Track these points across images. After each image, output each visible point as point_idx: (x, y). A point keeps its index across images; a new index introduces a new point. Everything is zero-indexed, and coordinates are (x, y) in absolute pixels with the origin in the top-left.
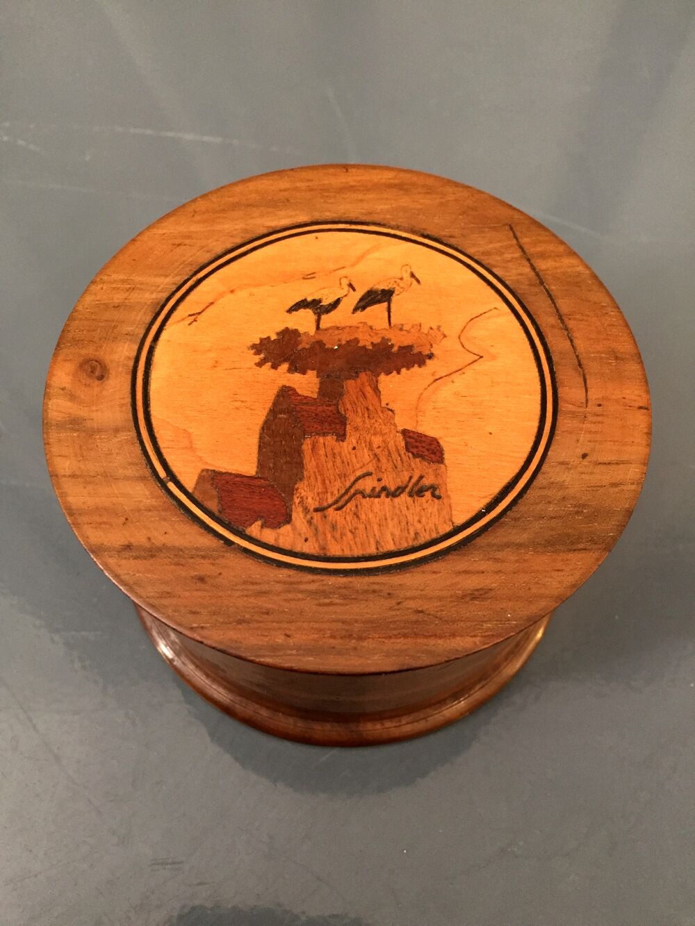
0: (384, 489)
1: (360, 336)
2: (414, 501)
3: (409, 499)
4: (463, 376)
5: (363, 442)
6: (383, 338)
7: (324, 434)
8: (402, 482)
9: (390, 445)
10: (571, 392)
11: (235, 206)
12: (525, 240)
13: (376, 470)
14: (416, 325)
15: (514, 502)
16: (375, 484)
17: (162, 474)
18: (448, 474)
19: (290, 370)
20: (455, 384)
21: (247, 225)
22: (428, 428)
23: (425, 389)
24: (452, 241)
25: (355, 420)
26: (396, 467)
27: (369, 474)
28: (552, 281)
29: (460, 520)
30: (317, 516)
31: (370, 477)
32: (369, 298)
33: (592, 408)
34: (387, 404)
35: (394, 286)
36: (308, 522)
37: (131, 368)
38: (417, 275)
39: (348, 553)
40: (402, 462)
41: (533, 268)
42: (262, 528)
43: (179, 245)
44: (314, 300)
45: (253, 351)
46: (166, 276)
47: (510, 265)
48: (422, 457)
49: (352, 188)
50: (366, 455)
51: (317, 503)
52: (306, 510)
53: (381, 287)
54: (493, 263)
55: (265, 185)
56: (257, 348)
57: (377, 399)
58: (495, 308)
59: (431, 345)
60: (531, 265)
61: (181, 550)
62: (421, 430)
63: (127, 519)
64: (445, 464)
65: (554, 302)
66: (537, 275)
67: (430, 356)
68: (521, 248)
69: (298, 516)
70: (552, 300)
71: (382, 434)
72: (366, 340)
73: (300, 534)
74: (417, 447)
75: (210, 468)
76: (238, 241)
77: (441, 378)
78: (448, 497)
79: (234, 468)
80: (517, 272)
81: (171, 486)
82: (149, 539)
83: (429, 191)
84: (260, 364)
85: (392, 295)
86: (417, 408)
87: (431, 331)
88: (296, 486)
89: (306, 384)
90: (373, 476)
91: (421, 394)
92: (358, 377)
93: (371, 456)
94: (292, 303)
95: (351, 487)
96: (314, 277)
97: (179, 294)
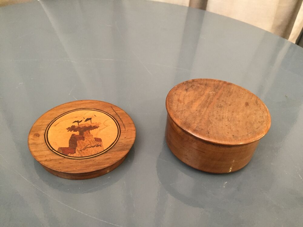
0: (92, 146)
1: (86, 125)
2: (97, 147)
5: (87, 140)
6: (90, 125)
7: (81, 140)
8: (95, 145)
10: (123, 129)
11: (62, 108)
12: (113, 109)
14: (96, 123)
15: (114, 145)
17: (51, 149)
19: (74, 131)
20: (103, 130)
21: (64, 111)
22: (99, 137)
23: (98, 132)
24: (101, 110)
25: (86, 137)
26: (94, 143)
27: (89, 145)
28: (119, 114)
29: (105, 149)
30: (80, 152)
32: (87, 120)
33: (126, 131)
34: (92, 134)
35: (92, 117)
37: (44, 134)
38: (95, 115)
39: (86, 156)
41: (115, 112)
42: (70, 154)
43: (52, 115)
44: (77, 121)
46: (49, 120)
47: (111, 112)
48: (98, 141)
49: (83, 104)
50: (88, 142)
51: (80, 150)
52: (78, 151)
53: (89, 118)
54: (109, 112)
55: (67, 104)
56: (67, 129)
57: (90, 134)
58: (109, 119)
59: (99, 125)
61: (56, 159)
62: (98, 137)
63: (45, 156)
64: (102, 142)
67: (99, 127)
68: (113, 110)
70: (119, 117)
71: (91, 139)
72: (87, 126)
73: (77, 154)
75: (60, 147)
76: (63, 113)
77: (101, 130)
78: (103, 146)
79: (65, 147)
80: (113, 113)
81: (53, 150)
82: (50, 158)
83: (97, 103)
85: (91, 119)
86: (97, 134)
87: (98, 123)
88: (76, 148)
89: (77, 133)
92: (86, 131)
94: (73, 122)
95: (86, 147)
96: (77, 117)
97: (52, 122)
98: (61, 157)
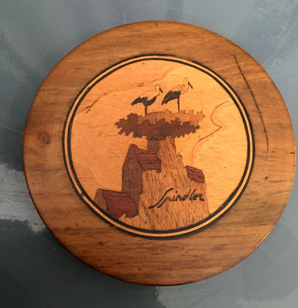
0: (179, 196)
1: (166, 117)
2: (192, 202)
3: (190, 201)
4: (213, 137)
5: (168, 173)
6: (176, 118)
7: (151, 169)
8: (186, 193)
9: (180, 174)
10: (261, 146)
11: (103, 47)
12: (241, 64)
13: (175, 187)
14: (191, 111)
15: (236, 202)
16: (175, 194)
17: (80, 192)
18: (207, 188)
19: (135, 136)
20: (209, 142)
21: (110, 57)
22: (198, 165)
23: (196, 145)
24: (207, 65)
25: (164, 161)
26: (184, 186)
27: (172, 189)
28: (253, 86)
29: (212, 211)
30: (150, 211)
31: (172, 190)
32: (169, 97)
33: (270, 153)
34: (179, 153)
35: (181, 89)
36: (146, 214)
37: (61, 137)
38: (191, 84)
39: (164, 229)
40: (186, 183)
41: (245, 79)
42: (126, 217)
43: (79, 69)
44: (144, 98)
45: (117, 126)
46: (74, 86)
47: (234, 78)
48: (195, 180)
49: (159, 35)
50: (170, 180)
51: (149, 204)
52: (145, 208)
53: (175, 90)
54: (226, 77)
55: (118, 33)
56: (119, 124)
57: (174, 151)
58: (227, 101)
59: (198, 121)
60: (244, 77)
61: (91, 230)
62: (194, 166)
63: (66, 215)
64: (205, 184)
65: (254, 98)
66: (247, 83)
67: (198, 127)
68: (239, 68)
69: (141, 211)
70: (253, 96)
71: (177, 169)
72: (168, 119)
73: (143, 220)
74: (192, 175)
75: (101, 188)
76: (107, 66)
77: (203, 139)
78: (207, 200)
79: (112, 188)
80: (237, 82)
81: (84, 198)
82: (76, 225)
83: (196, 36)
84: (120, 133)
85: (179, 95)
86: (192, 155)
87: (198, 114)
88: (140, 196)
89: (142, 143)
90: (174, 190)
91: (194, 148)
92: (165, 139)
93: (172, 180)
94: (133, 100)
95: (164, 196)
96: (143, 85)
97: (80, 96)
98: (102, 225)
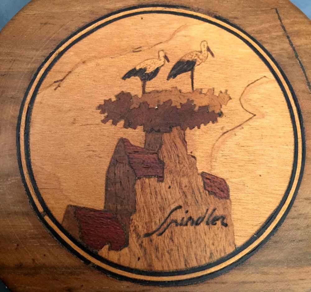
0: (190, 218)
1: (173, 98)
2: (209, 228)
3: (206, 227)
4: (242, 130)
5: (175, 182)
6: (188, 100)
7: (149, 177)
8: (202, 214)
9: (193, 185)
12: (286, 21)
13: (184, 204)
14: (211, 89)
15: (276, 229)
16: (184, 215)
17: (41, 209)
18: (232, 207)
19: (125, 126)
20: (237, 137)
21: (93, 7)
23: (217, 140)
24: (236, 22)
25: (170, 164)
26: (198, 202)
27: (180, 207)
28: (303, 55)
30: (145, 240)
31: (181, 210)
32: (179, 68)
34: (191, 152)
35: (196, 58)
36: (139, 245)
37: (16, 125)
38: (212, 50)
39: (166, 269)
40: (202, 198)
41: (291, 44)
42: (109, 250)
43: (46, 24)
44: (141, 69)
45: (99, 111)
46: (37, 50)
47: (275, 42)
48: (215, 194)
50: (178, 194)
51: (145, 230)
52: (138, 236)
53: (187, 59)
54: (264, 40)
56: (102, 108)
57: (184, 149)
58: (265, 77)
59: (221, 106)
60: (290, 41)
61: (55, 268)
63: (18, 245)
64: (230, 200)
65: (304, 72)
66: (294, 50)
67: (221, 114)
68: (283, 27)
69: (133, 240)
70: (303, 70)
71: (188, 176)
72: (177, 102)
73: (134, 255)
74: (211, 186)
75: (73, 204)
76: (87, 21)
77: (227, 132)
78: (232, 225)
79: (89, 204)
81: (47, 218)
82: (33, 260)
84: (104, 121)
85: (194, 65)
86: (211, 156)
87: (221, 95)
88: (131, 218)
89: (137, 136)
90: (183, 209)
91: (214, 145)
92: (171, 131)
93: (181, 194)
94: (125, 72)
95: (167, 218)
96: (141, 51)
97: (47, 65)
